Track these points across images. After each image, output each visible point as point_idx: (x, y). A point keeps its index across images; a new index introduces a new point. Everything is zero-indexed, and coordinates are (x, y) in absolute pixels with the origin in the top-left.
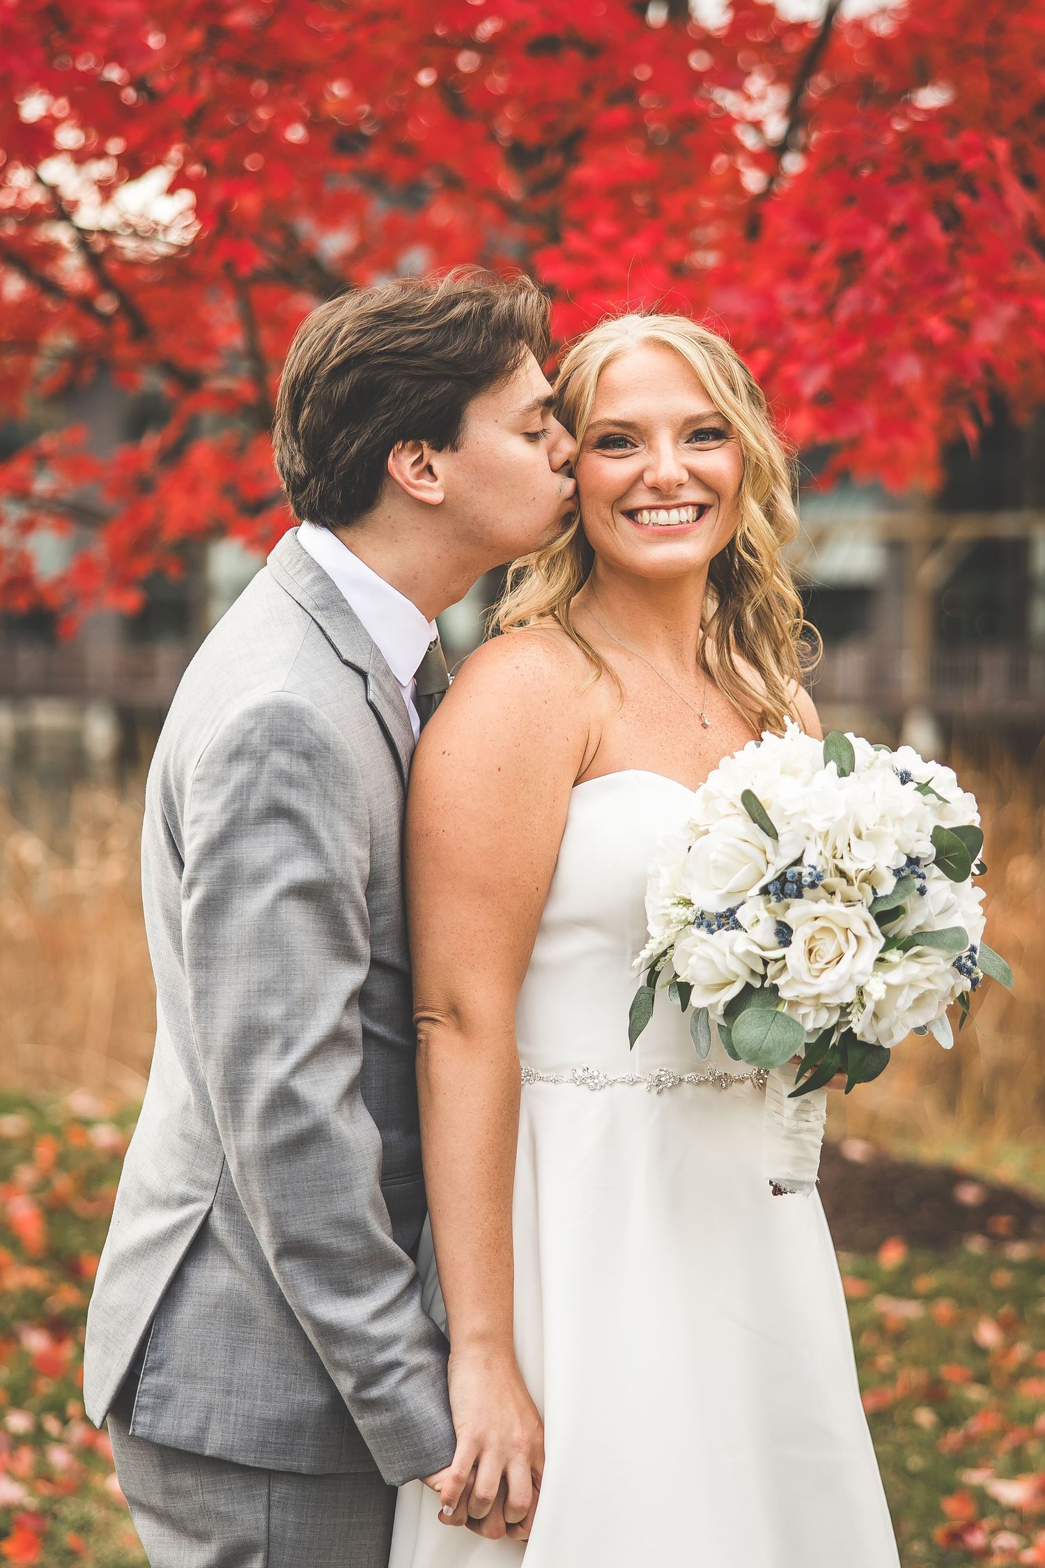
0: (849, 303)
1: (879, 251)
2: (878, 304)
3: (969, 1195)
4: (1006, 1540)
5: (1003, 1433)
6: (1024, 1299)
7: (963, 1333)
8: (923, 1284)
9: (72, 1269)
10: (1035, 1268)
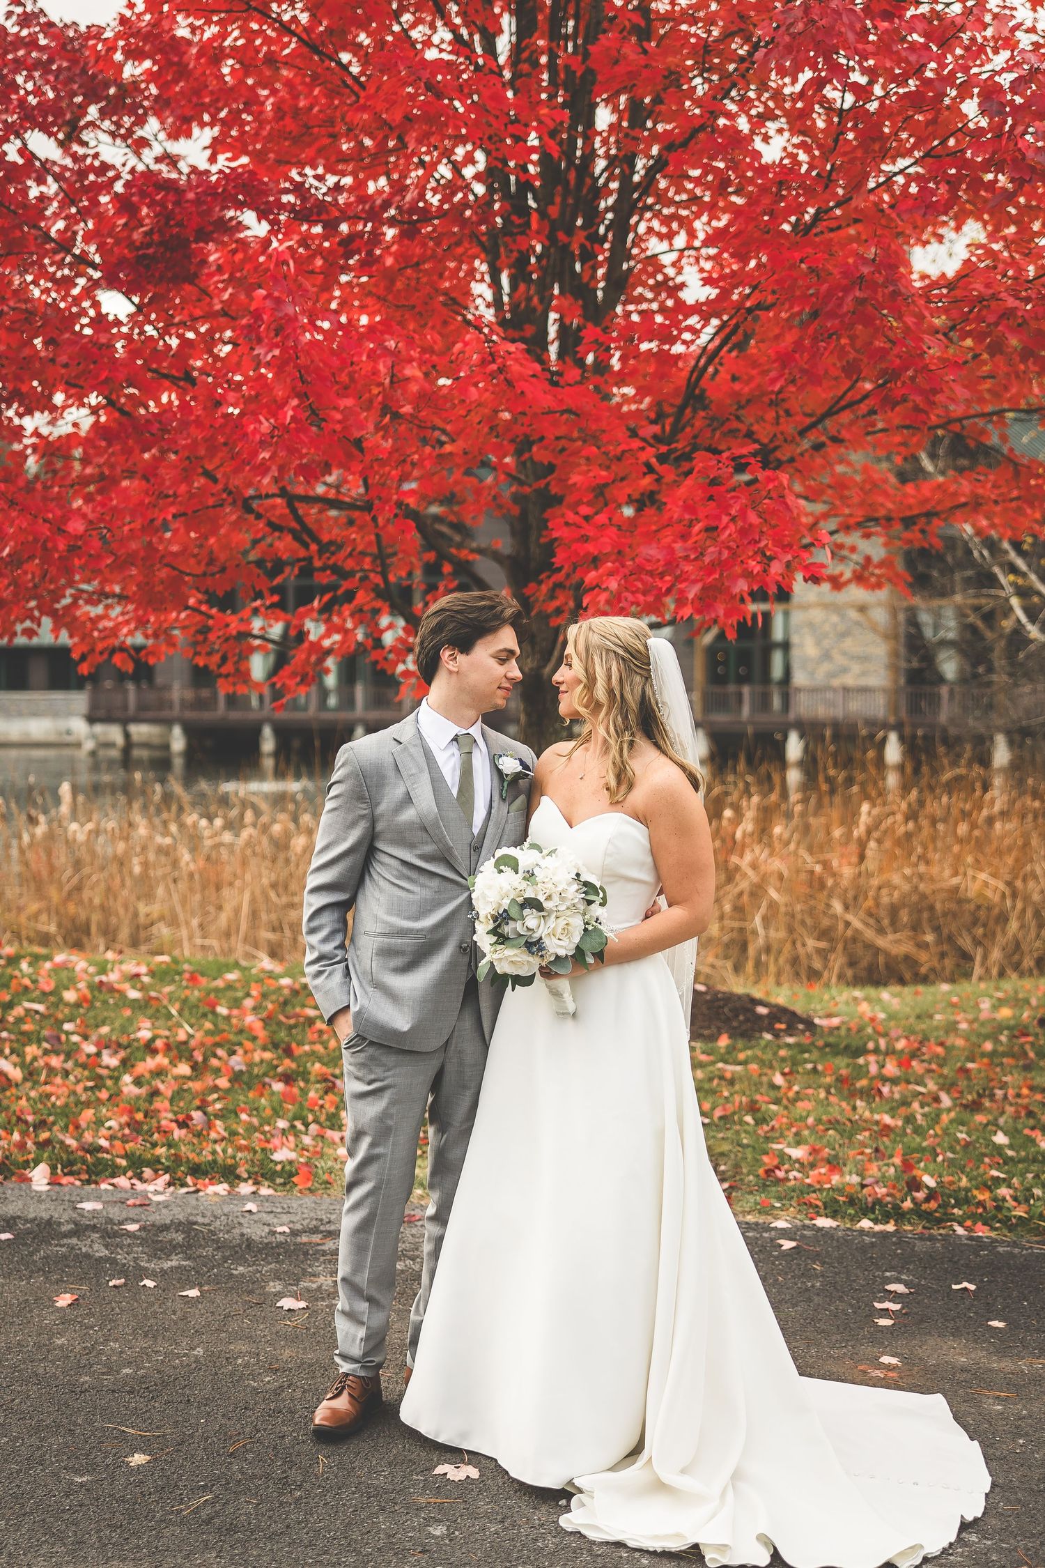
0: (711, 554)
1: (725, 528)
2: (725, 554)
3: (762, 1010)
4: (795, 1174)
5: (791, 1125)
6: (795, 1063)
7: (765, 1079)
8: (742, 1056)
9: (288, 1052)
10: (802, 1049)
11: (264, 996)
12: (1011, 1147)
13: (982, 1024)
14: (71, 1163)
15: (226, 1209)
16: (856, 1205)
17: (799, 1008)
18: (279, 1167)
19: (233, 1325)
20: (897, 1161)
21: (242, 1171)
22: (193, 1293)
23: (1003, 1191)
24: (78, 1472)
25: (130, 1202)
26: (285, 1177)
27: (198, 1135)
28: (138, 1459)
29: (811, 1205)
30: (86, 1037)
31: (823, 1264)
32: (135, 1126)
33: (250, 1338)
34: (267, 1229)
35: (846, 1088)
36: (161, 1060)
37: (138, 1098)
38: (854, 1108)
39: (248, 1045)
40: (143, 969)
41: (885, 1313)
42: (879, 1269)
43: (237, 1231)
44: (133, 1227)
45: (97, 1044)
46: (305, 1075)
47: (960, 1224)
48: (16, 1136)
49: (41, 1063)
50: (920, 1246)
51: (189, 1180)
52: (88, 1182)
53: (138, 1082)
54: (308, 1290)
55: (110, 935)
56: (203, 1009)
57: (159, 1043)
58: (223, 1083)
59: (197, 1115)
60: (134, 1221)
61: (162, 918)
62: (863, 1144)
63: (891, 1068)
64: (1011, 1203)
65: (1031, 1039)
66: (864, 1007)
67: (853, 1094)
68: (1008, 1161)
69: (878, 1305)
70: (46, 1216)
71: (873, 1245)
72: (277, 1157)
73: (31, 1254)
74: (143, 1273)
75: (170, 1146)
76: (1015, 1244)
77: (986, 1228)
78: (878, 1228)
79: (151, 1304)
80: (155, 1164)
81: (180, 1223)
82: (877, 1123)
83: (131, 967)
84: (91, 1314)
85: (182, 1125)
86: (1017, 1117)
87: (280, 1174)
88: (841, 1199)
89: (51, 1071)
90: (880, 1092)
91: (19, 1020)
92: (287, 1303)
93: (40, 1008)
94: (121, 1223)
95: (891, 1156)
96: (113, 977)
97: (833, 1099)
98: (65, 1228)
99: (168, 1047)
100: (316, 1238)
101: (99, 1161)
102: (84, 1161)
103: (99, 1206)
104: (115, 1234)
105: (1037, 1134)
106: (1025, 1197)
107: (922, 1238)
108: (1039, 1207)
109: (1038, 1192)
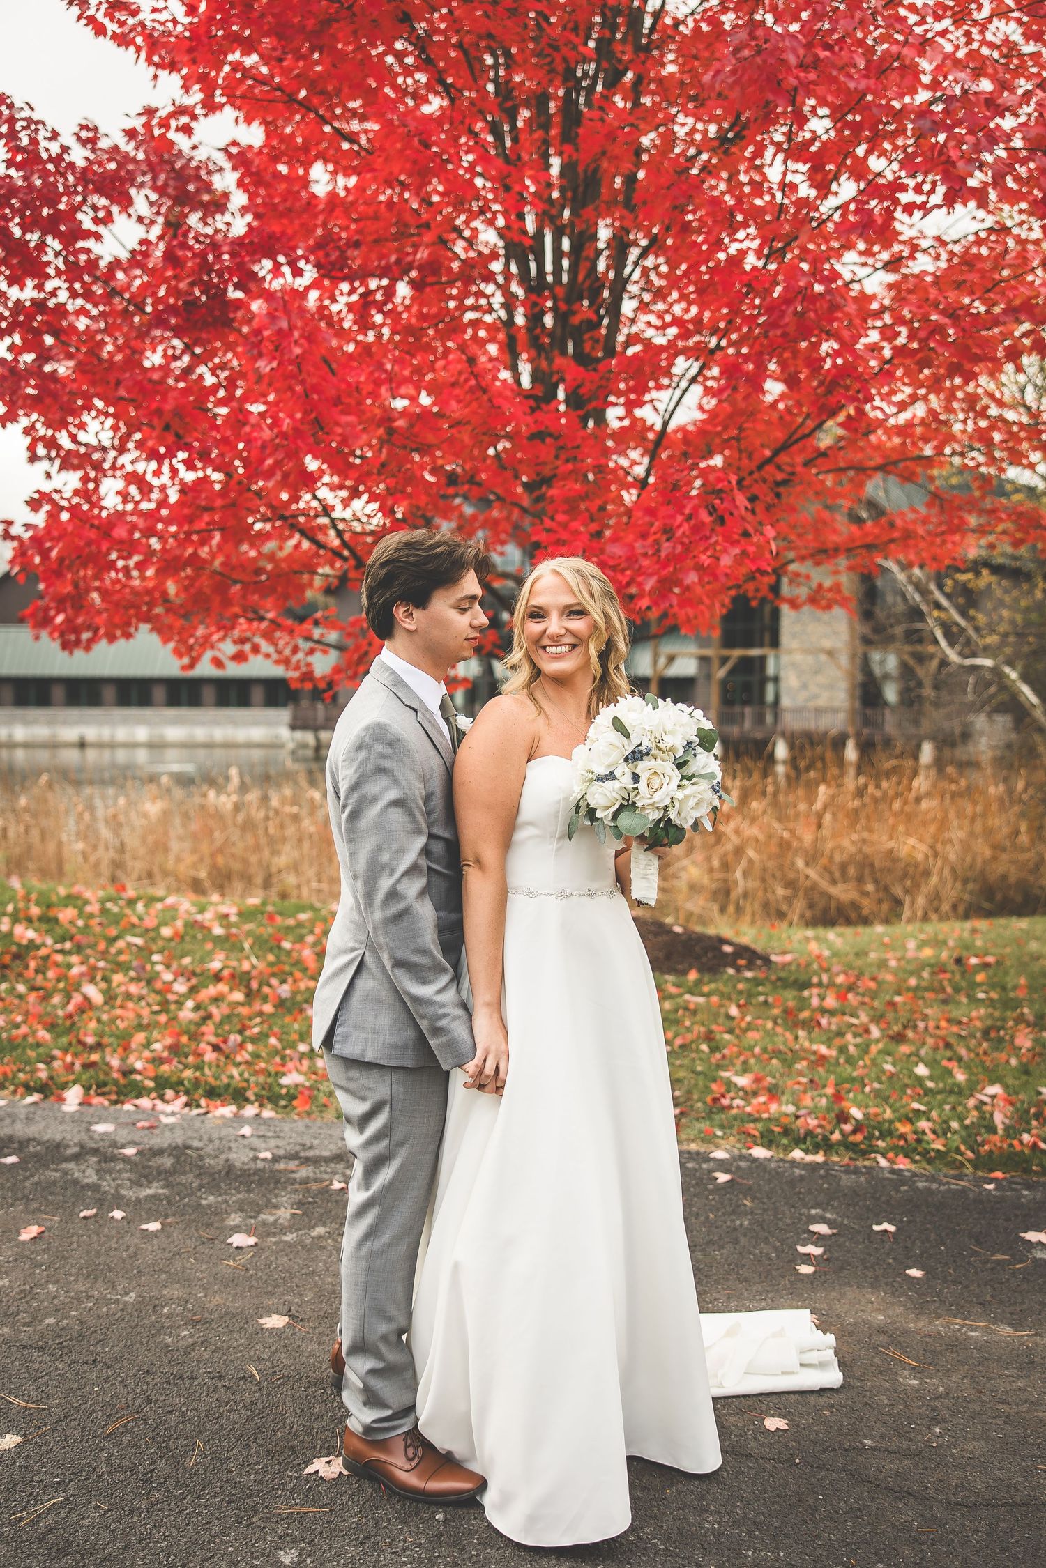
3: (728, 949)
4: (738, 1102)
5: (740, 1054)
6: (750, 995)
7: (723, 1010)
8: (706, 989)
10: (757, 982)
12: (931, 1078)
13: (908, 962)
14: (105, 1084)
15: (223, 1133)
16: (791, 1136)
17: (758, 947)
18: (284, 1091)
19: (177, 1265)
20: (830, 1091)
21: (250, 1094)
22: (154, 1226)
23: (923, 1124)
25: (139, 1125)
26: (288, 1100)
28: (8, 1441)
29: (749, 1135)
30: (168, 966)
31: (754, 1198)
32: (174, 1049)
33: (188, 1282)
34: (251, 1154)
35: (791, 1018)
36: (222, 987)
37: (190, 1022)
38: (796, 1038)
39: (298, 974)
40: (234, 910)
41: (807, 1259)
42: (805, 1205)
43: (223, 1157)
44: (130, 1151)
45: (175, 973)
47: (884, 1156)
48: (69, 1059)
49: (123, 989)
50: (847, 1180)
51: (203, 1102)
52: (116, 1102)
53: (196, 1007)
54: (264, 1224)
56: (270, 944)
57: (226, 973)
58: (268, 1008)
59: (234, 1039)
60: (135, 1144)
62: (801, 1074)
63: (831, 1002)
64: (930, 1136)
65: (948, 975)
66: (814, 947)
67: (796, 1025)
68: (928, 1092)
69: (802, 1249)
70: (58, 1138)
71: (802, 1178)
72: (285, 1081)
73: (26, 1179)
74: (118, 1202)
75: (198, 1068)
76: (933, 1179)
77: (907, 1161)
78: (810, 1158)
79: (109, 1238)
80: (178, 1086)
81: (177, 1147)
82: (815, 1053)
83: (224, 909)
84: (46, 1249)
85: (217, 1048)
86: (936, 1049)
87: (284, 1097)
88: (777, 1129)
89: (128, 996)
90: (819, 1024)
91: (120, 952)
92: (238, 1240)
93: (140, 941)
94: (123, 1147)
95: (824, 1086)
96: (208, 917)
97: (779, 1030)
98: (69, 1152)
99: (233, 976)
100: (292, 1165)
101: (131, 1083)
102: (118, 1082)
103: (112, 1128)
104: (114, 1158)
105: (953, 1065)
106: (943, 1130)
107: (848, 1171)
108: (955, 1140)
109: (955, 1125)
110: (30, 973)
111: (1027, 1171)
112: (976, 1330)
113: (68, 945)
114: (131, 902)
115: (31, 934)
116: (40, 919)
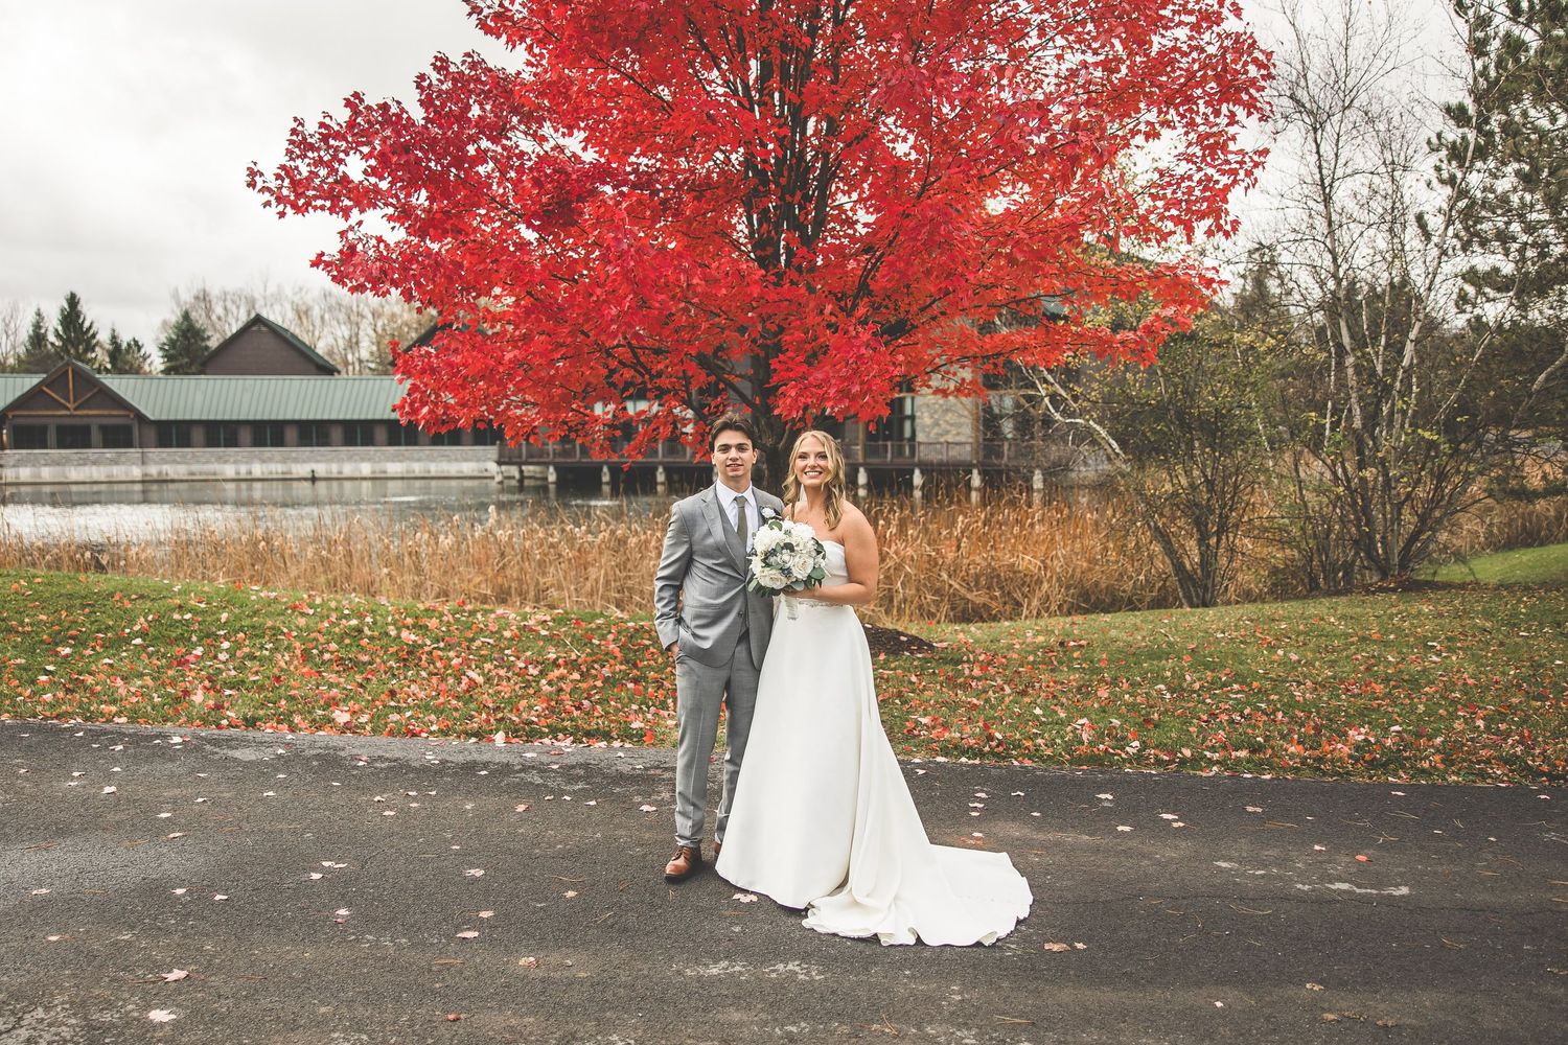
3: (903, 638)
4: (924, 733)
5: (921, 705)
6: (922, 669)
7: (906, 679)
8: (893, 665)
9: (635, 665)
10: (926, 661)
11: (619, 633)
12: (1044, 716)
13: (1028, 646)
14: (517, 731)
15: (607, 756)
16: (957, 749)
17: (923, 637)
18: (634, 732)
19: (616, 821)
20: (981, 724)
21: (614, 734)
22: (593, 803)
23: (1040, 741)
24: (538, 901)
25: (552, 753)
26: (639, 737)
27: (587, 714)
28: (571, 894)
29: (933, 750)
30: (518, 658)
31: (941, 782)
32: (551, 709)
33: (626, 828)
34: (630, 767)
35: (952, 683)
36: (563, 671)
37: (551, 693)
38: (956, 695)
39: (612, 662)
40: (549, 618)
41: (975, 809)
42: (971, 785)
43: (614, 768)
44: (555, 767)
45: (525, 662)
46: (645, 678)
47: (1016, 759)
48: (484, 716)
49: (494, 673)
50: (993, 772)
51: (584, 740)
52: (527, 741)
53: (550, 683)
54: (657, 801)
55: (523, 595)
56: (584, 641)
57: (561, 661)
58: (599, 684)
59: (586, 703)
60: (555, 763)
61: (552, 586)
62: (961, 715)
63: (977, 672)
64: (1044, 747)
65: (1055, 654)
66: (961, 636)
67: (956, 686)
68: (1042, 724)
69: (971, 805)
70: (504, 761)
71: (968, 771)
72: (633, 726)
73: (500, 782)
74: (563, 792)
75: (572, 721)
76: (1045, 771)
77: (1030, 762)
78: (971, 762)
79: (569, 810)
80: (564, 730)
81: (581, 764)
82: (969, 703)
83: (540, 617)
84: (536, 816)
85: (578, 708)
86: (1046, 699)
87: (635, 736)
88: (950, 746)
89: (500, 677)
90: (970, 685)
91: (479, 648)
92: (645, 808)
93: (491, 641)
94: (548, 765)
95: (977, 722)
96: (531, 623)
97: (944, 690)
98: (517, 768)
99: (566, 663)
100: (659, 772)
101: (532, 730)
102: (524, 730)
103: (535, 755)
104: (545, 771)
105: (1058, 709)
106: (1052, 744)
107: (994, 767)
108: (1060, 750)
109: (1058, 741)
110: (424, 663)
111: (1102, 765)
112: (1069, 838)
113: (442, 645)
114: (472, 613)
115: (413, 637)
116: (414, 627)
